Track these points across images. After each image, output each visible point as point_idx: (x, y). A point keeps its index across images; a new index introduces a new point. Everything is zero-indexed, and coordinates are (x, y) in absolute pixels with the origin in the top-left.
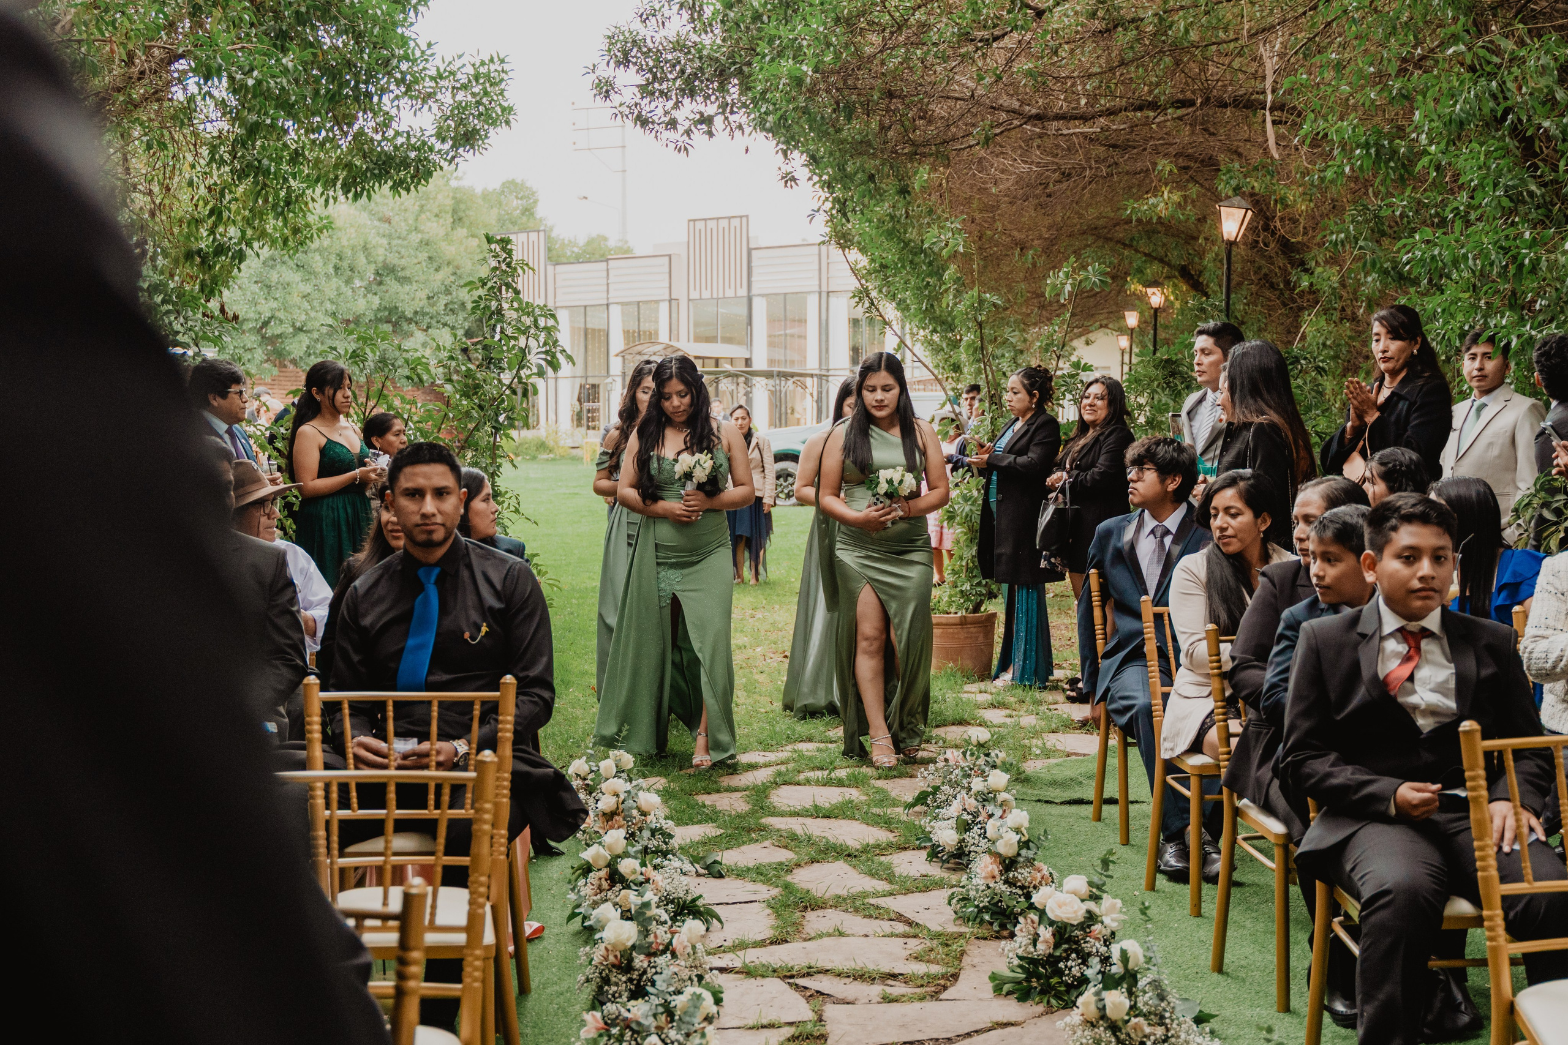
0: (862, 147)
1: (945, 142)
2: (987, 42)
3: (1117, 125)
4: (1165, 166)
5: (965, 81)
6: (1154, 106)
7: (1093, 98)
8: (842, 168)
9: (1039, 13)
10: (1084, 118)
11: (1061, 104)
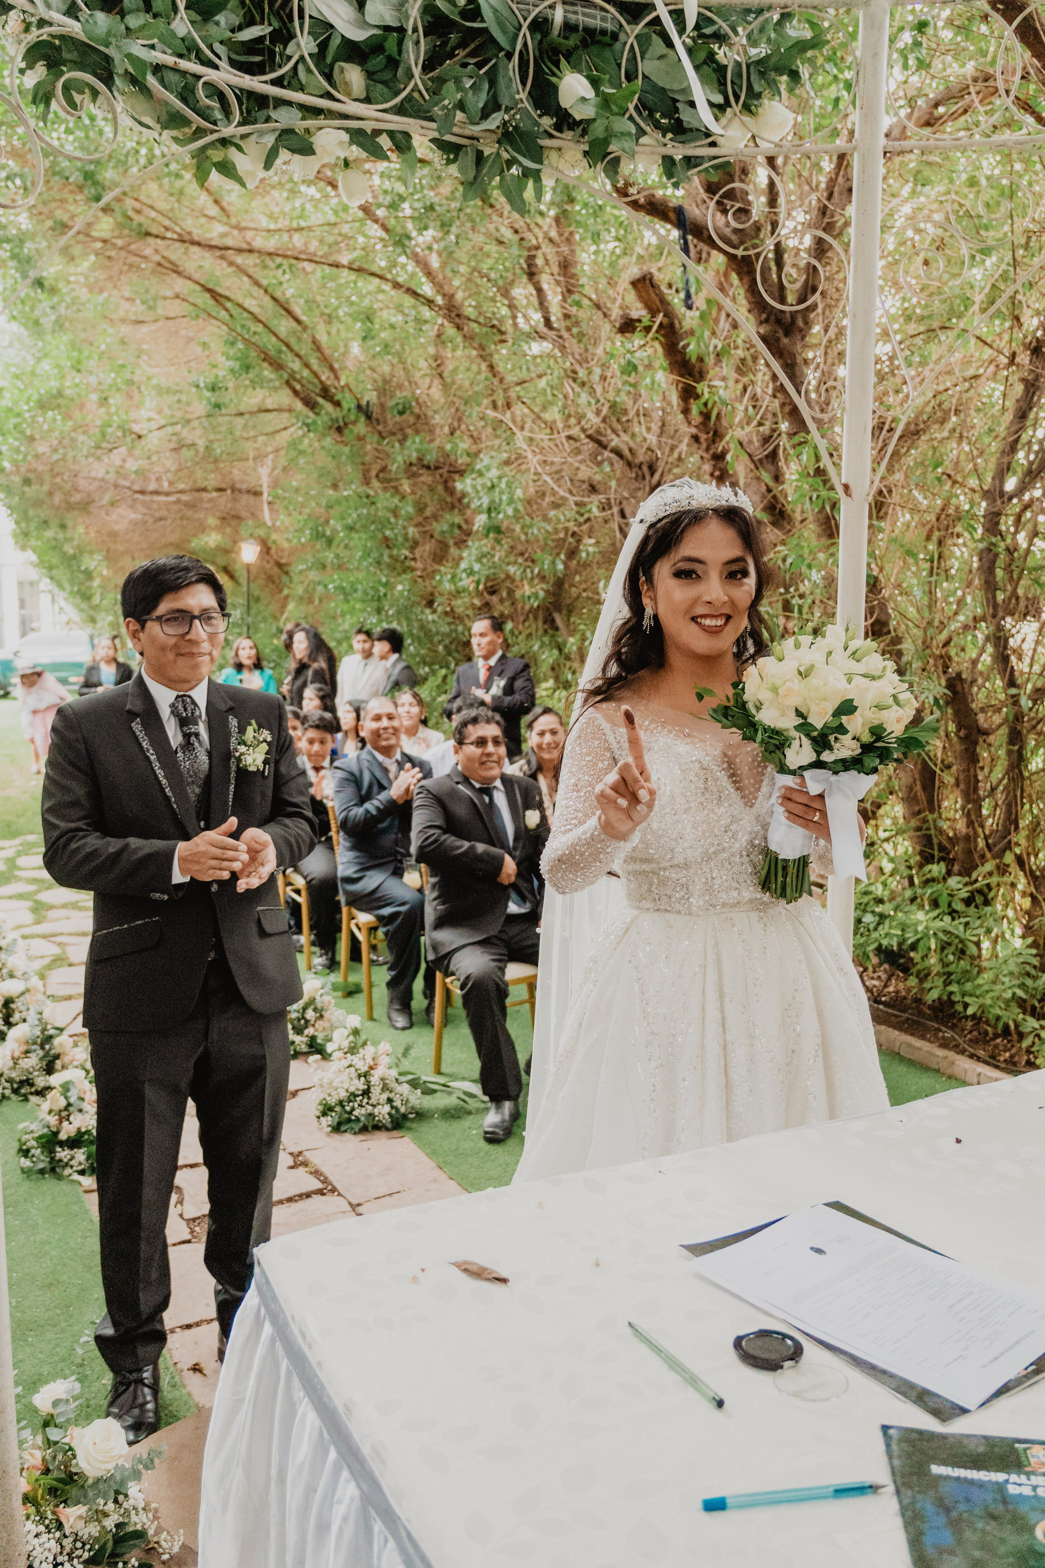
0: (37, 503)
1: (88, 503)
2: (111, 450)
3: (184, 498)
4: (212, 521)
5: (99, 470)
6: (204, 490)
7: (171, 483)
8: (25, 512)
9: (140, 437)
10: (167, 494)
11: (152, 487)
